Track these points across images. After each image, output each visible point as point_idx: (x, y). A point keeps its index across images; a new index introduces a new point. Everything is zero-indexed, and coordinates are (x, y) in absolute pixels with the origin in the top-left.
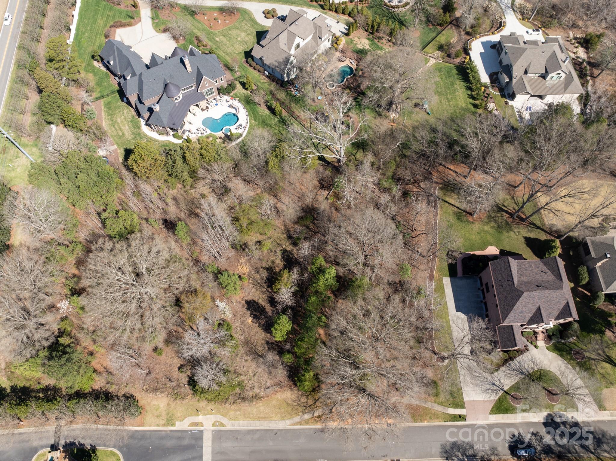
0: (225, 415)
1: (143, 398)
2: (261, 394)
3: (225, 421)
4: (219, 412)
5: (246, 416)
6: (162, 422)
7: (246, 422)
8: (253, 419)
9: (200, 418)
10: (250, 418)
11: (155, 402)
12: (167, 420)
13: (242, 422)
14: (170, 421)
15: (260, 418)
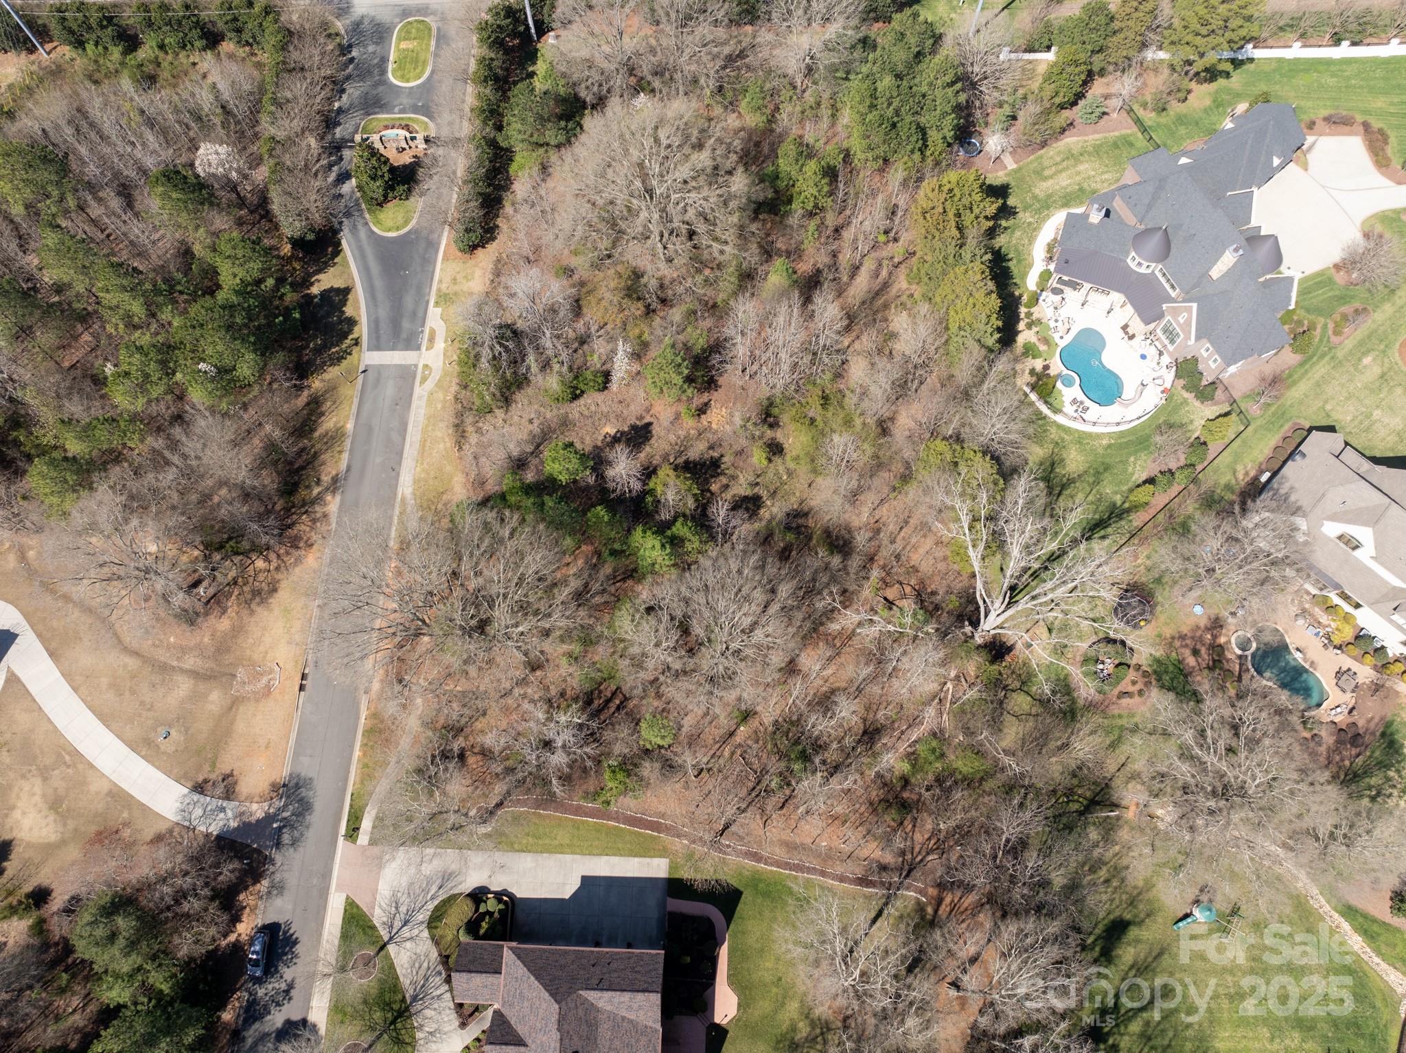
0: (439, 385)
1: (486, 257)
2: (466, 447)
3: (430, 384)
4: (446, 374)
5: (432, 419)
6: (444, 286)
7: (421, 419)
8: (424, 431)
9: (440, 345)
10: (427, 426)
11: (478, 273)
12: (446, 295)
13: (423, 412)
14: (445, 299)
15: (423, 443)
